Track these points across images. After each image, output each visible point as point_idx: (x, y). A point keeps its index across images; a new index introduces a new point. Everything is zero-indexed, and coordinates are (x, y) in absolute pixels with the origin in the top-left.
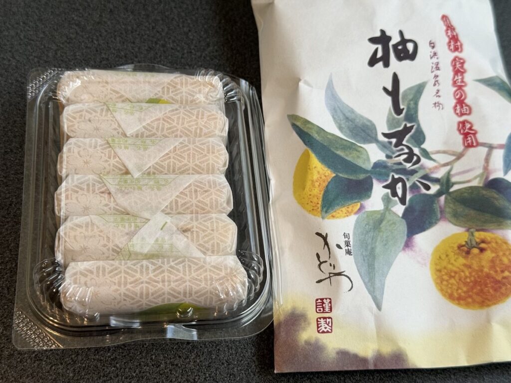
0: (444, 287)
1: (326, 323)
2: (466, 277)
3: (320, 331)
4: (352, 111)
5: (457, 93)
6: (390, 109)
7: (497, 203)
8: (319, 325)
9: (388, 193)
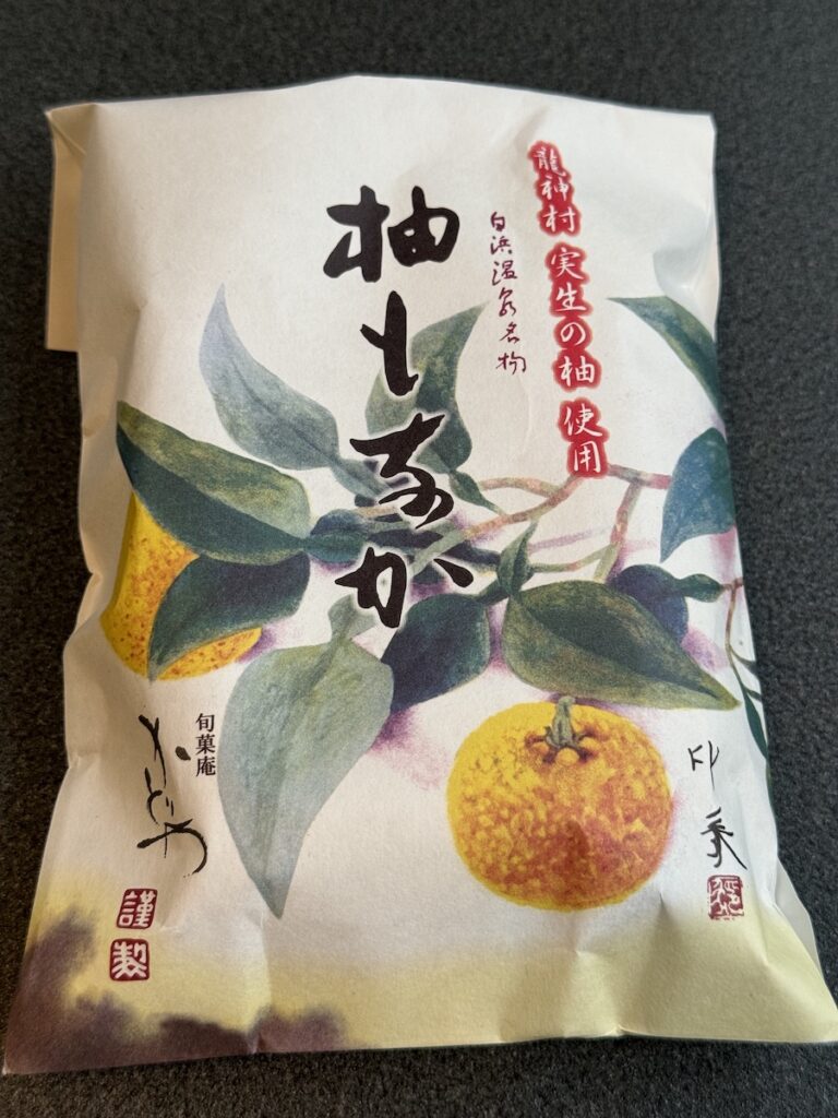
0: (477, 848)
1: (132, 956)
2: (538, 825)
3: (118, 976)
4: (274, 383)
5: (565, 328)
6: (378, 379)
7: (636, 635)
8: (116, 961)
9: (349, 598)
